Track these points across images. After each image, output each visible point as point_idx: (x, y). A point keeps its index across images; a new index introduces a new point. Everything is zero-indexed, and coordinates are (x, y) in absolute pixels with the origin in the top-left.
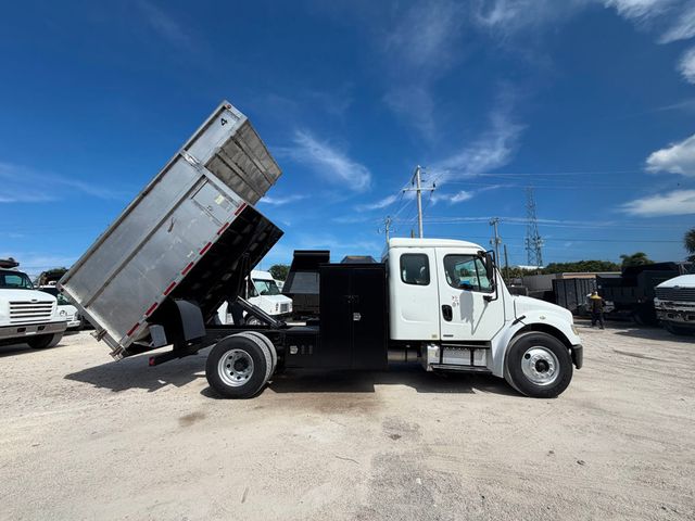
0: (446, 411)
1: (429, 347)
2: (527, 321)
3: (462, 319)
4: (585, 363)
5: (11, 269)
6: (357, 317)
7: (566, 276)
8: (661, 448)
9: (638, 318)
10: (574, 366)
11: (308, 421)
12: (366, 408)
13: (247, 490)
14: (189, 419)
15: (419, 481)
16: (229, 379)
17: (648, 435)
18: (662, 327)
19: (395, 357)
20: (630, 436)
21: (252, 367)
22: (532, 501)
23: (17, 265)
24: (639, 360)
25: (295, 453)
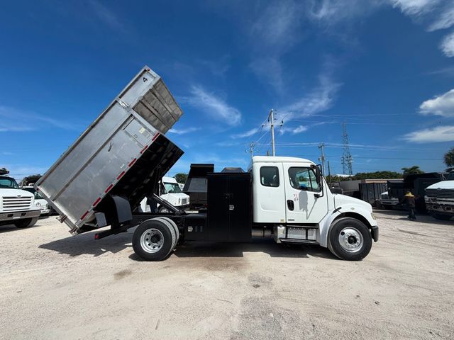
0: (290, 270)
1: (279, 227)
2: (342, 211)
3: (300, 209)
4: (380, 238)
5: (4, 176)
6: (232, 208)
7: (368, 181)
8: (429, 293)
10: (373, 240)
11: (199, 276)
12: (237, 267)
13: (159, 321)
14: (121, 274)
15: (272, 315)
16: (147, 248)
17: (421, 285)
18: (430, 215)
19: (256, 233)
20: (409, 286)
21: (162, 240)
22: (345, 328)
23: (8, 172)
24: (415, 236)
25: (191, 297)
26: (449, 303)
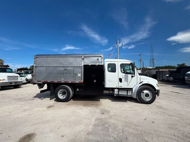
0: (118, 107)
1: (115, 90)
2: (143, 83)
4: (160, 94)
5: (8, 68)
6: (95, 81)
7: (161, 70)
8: (178, 119)
9: (180, 82)
10: (157, 95)
11: (80, 109)
12: (96, 105)
13: (60, 126)
14: (49, 107)
15: (106, 125)
16: (61, 97)
17: (175, 115)
18: (187, 85)
19: (106, 92)
20: (170, 115)
21: (67, 94)
22: (136, 132)
23: (9, 66)
24: (178, 94)
25: (75, 117)
26: (186, 123)
